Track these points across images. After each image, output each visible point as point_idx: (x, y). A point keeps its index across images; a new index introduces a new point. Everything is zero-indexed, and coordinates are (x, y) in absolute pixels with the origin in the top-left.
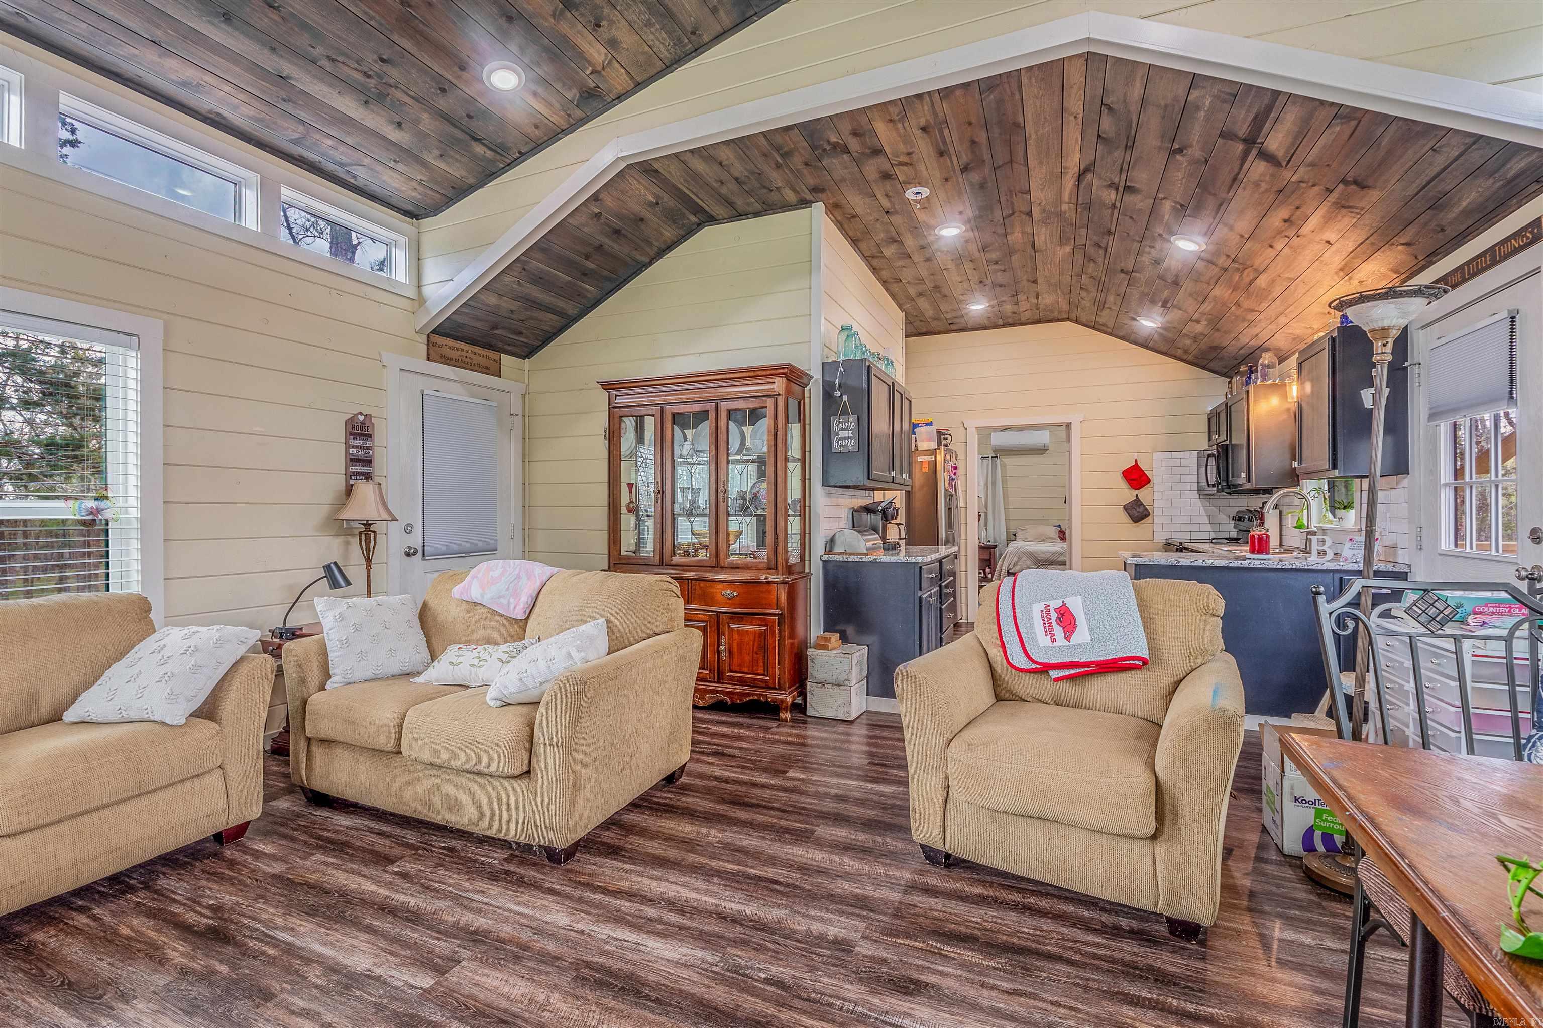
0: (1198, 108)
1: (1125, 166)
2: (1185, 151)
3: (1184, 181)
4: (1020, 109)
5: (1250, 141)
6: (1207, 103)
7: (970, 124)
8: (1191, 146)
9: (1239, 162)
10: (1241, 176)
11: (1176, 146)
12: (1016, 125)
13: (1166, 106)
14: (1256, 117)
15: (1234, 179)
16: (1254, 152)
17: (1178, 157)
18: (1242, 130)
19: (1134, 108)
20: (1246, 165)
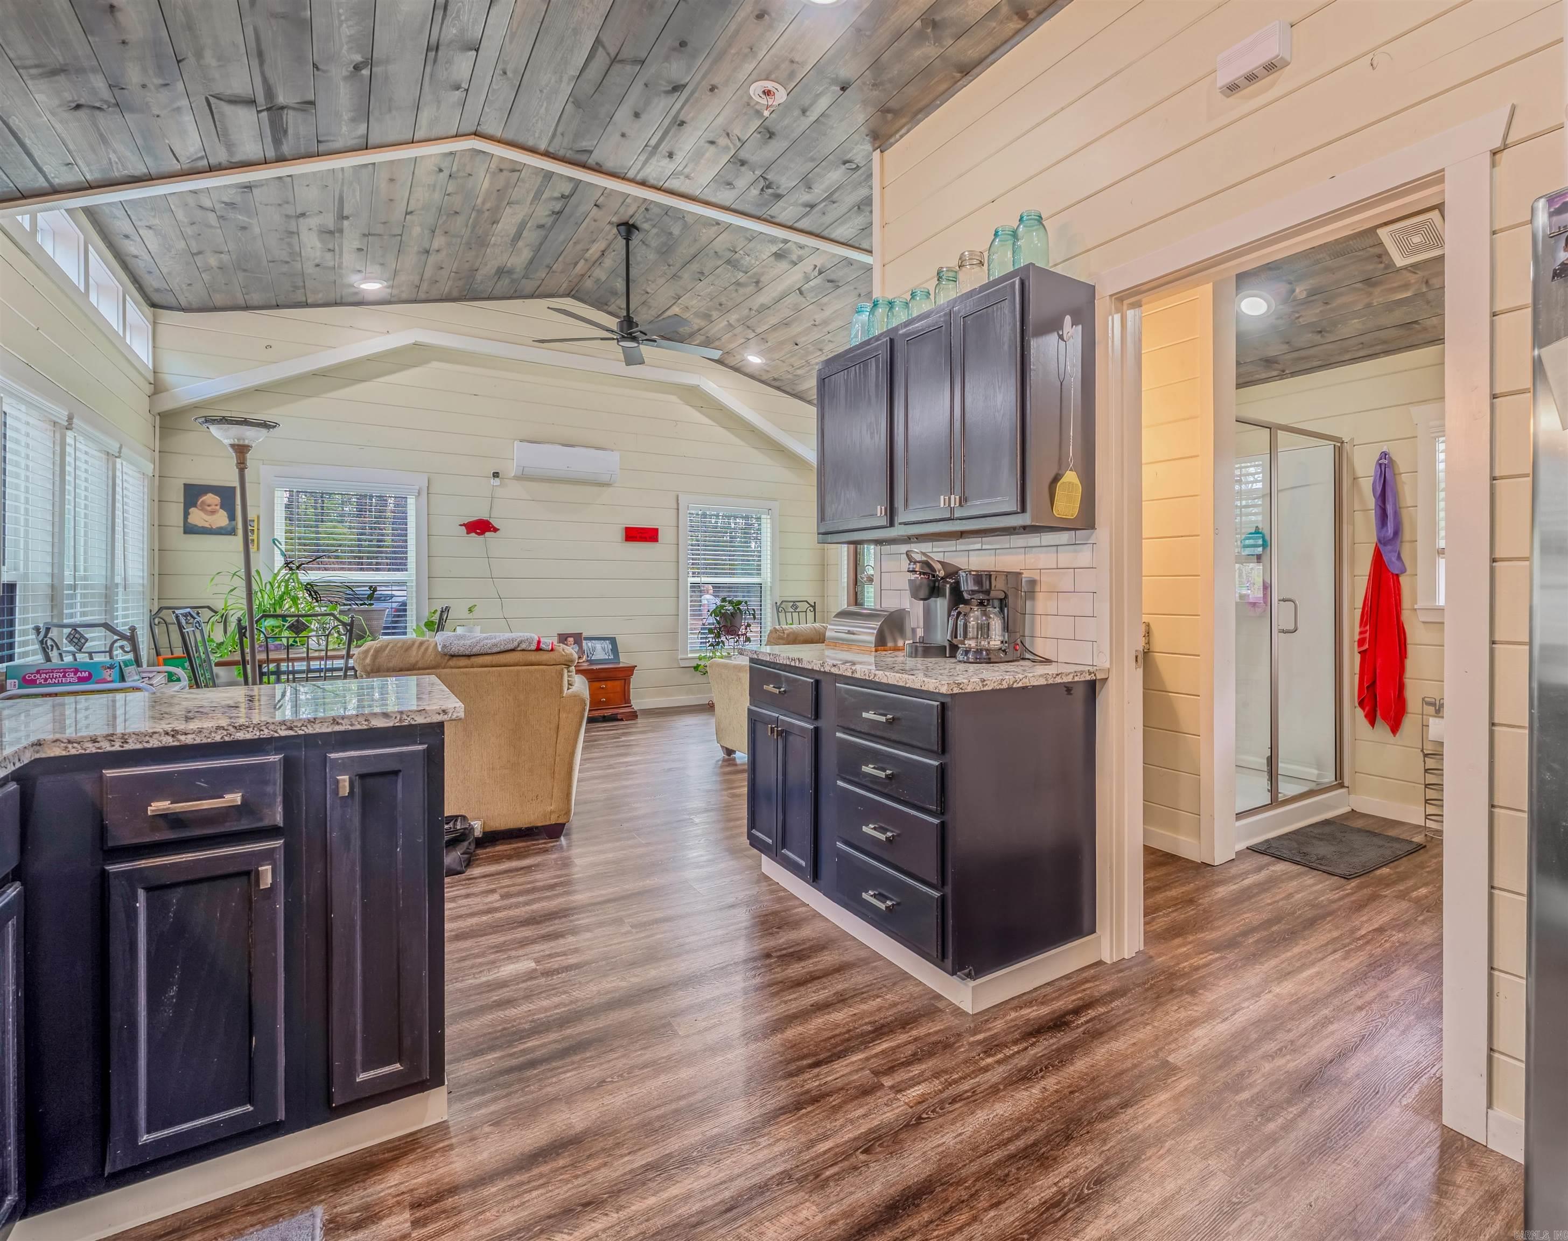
0: (353, 120)
1: (440, 15)
2: (351, 68)
3: (336, 23)
4: (564, 116)
5: (275, 111)
6: (344, 129)
7: (623, 135)
8: (346, 78)
9: (271, 81)
10: (255, 63)
11: (366, 72)
12: (578, 104)
13: (390, 110)
14: (286, 132)
15: (260, 54)
16: (261, 99)
17: (358, 58)
18: (291, 119)
19: (427, 96)
20: (258, 81)
